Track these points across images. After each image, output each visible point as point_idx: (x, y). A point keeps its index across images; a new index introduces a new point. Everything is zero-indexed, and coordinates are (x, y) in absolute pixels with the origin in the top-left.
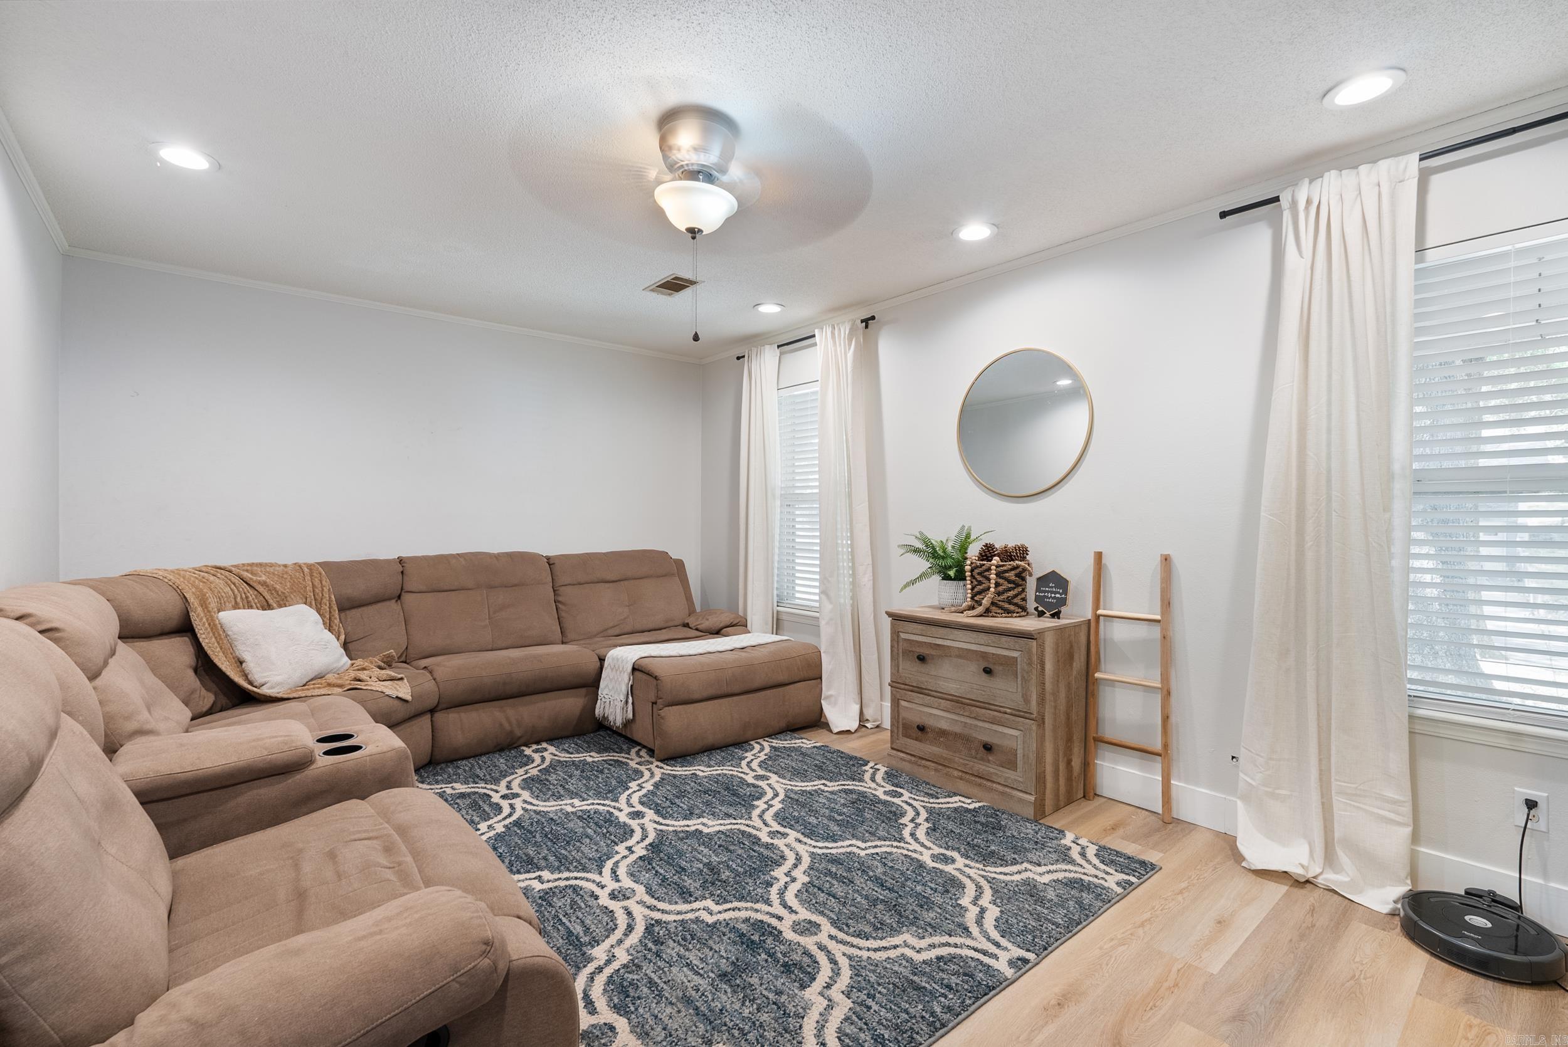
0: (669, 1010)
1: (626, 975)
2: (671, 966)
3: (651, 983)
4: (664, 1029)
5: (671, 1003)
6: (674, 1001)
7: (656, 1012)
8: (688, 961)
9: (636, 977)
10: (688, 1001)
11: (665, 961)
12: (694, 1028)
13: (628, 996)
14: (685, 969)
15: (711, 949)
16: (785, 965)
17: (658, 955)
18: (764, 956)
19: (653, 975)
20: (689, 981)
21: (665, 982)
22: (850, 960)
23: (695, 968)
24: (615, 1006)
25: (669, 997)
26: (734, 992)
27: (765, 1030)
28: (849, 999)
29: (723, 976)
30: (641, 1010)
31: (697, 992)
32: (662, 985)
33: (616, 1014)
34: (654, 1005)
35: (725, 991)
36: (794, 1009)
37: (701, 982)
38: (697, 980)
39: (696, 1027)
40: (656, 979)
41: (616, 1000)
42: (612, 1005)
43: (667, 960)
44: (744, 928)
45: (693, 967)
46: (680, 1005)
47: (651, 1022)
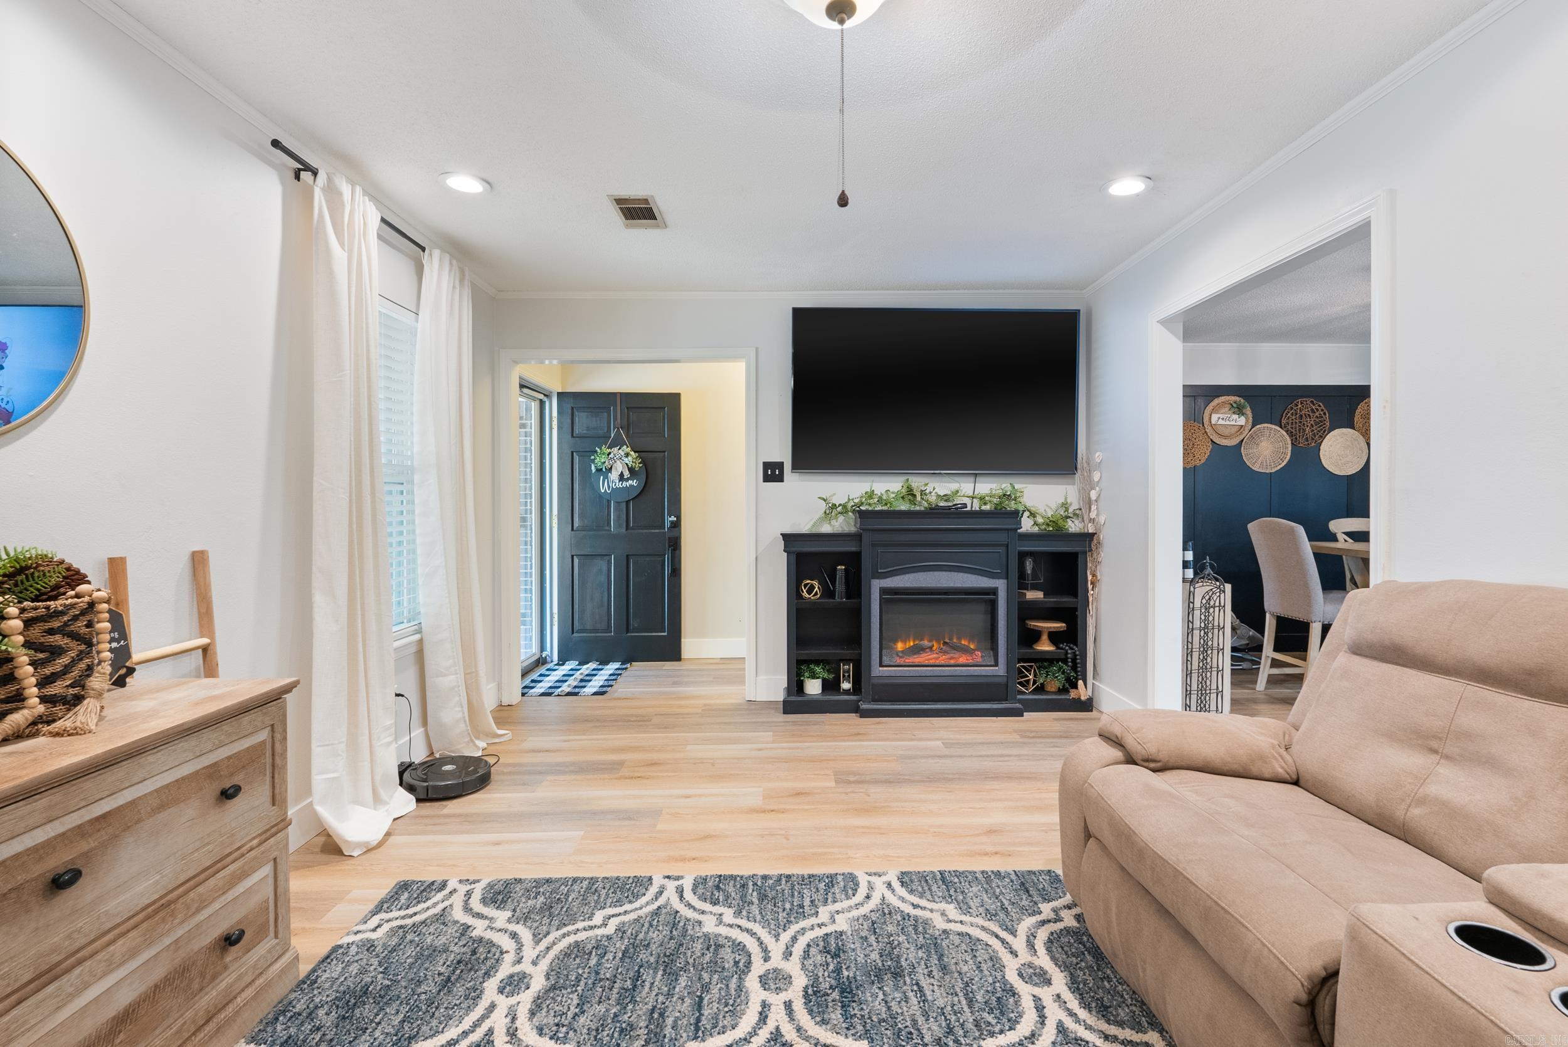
0: (965, 969)
1: (994, 1022)
2: (942, 1009)
3: (970, 1002)
4: (975, 956)
5: (960, 974)
6: (956, 975)
7: (977, 972)
8: (922, 1004)
9: (985, 1015)
10: (944, 969)
11: (945, 1017)
12: (951, 947)
13: (998, 998)
14: (930, 998)
15: (889, 1008)
16: (836, 956)
17: (950, 1031)
18: (846, 973)
19: (966, 1008)
20: (933, 985)
21: (957, 995)
22: (779, 935)
23: (918, 995)
24: (1014, 994)
25: (959, 980)
26: (898, 957)
27: (898, 922)
28: (818, 912)
29: (897, 974)
30: (990, 980)
31: (931, 971)
32: (961, 994)
33: (1015, 986)
34: (976, 979)
35: (906, 960)
36: (865, 923)
37: (921, 977)
38: (925, 983)
39: (948, 946)
40: (964, 1002)
41: (1011, 1000)
42: (1017, 996)
43: (943, 1017)
44: (836, 1016)
45: (921, 997)
46: (953, 968)
47: (984, 966)
